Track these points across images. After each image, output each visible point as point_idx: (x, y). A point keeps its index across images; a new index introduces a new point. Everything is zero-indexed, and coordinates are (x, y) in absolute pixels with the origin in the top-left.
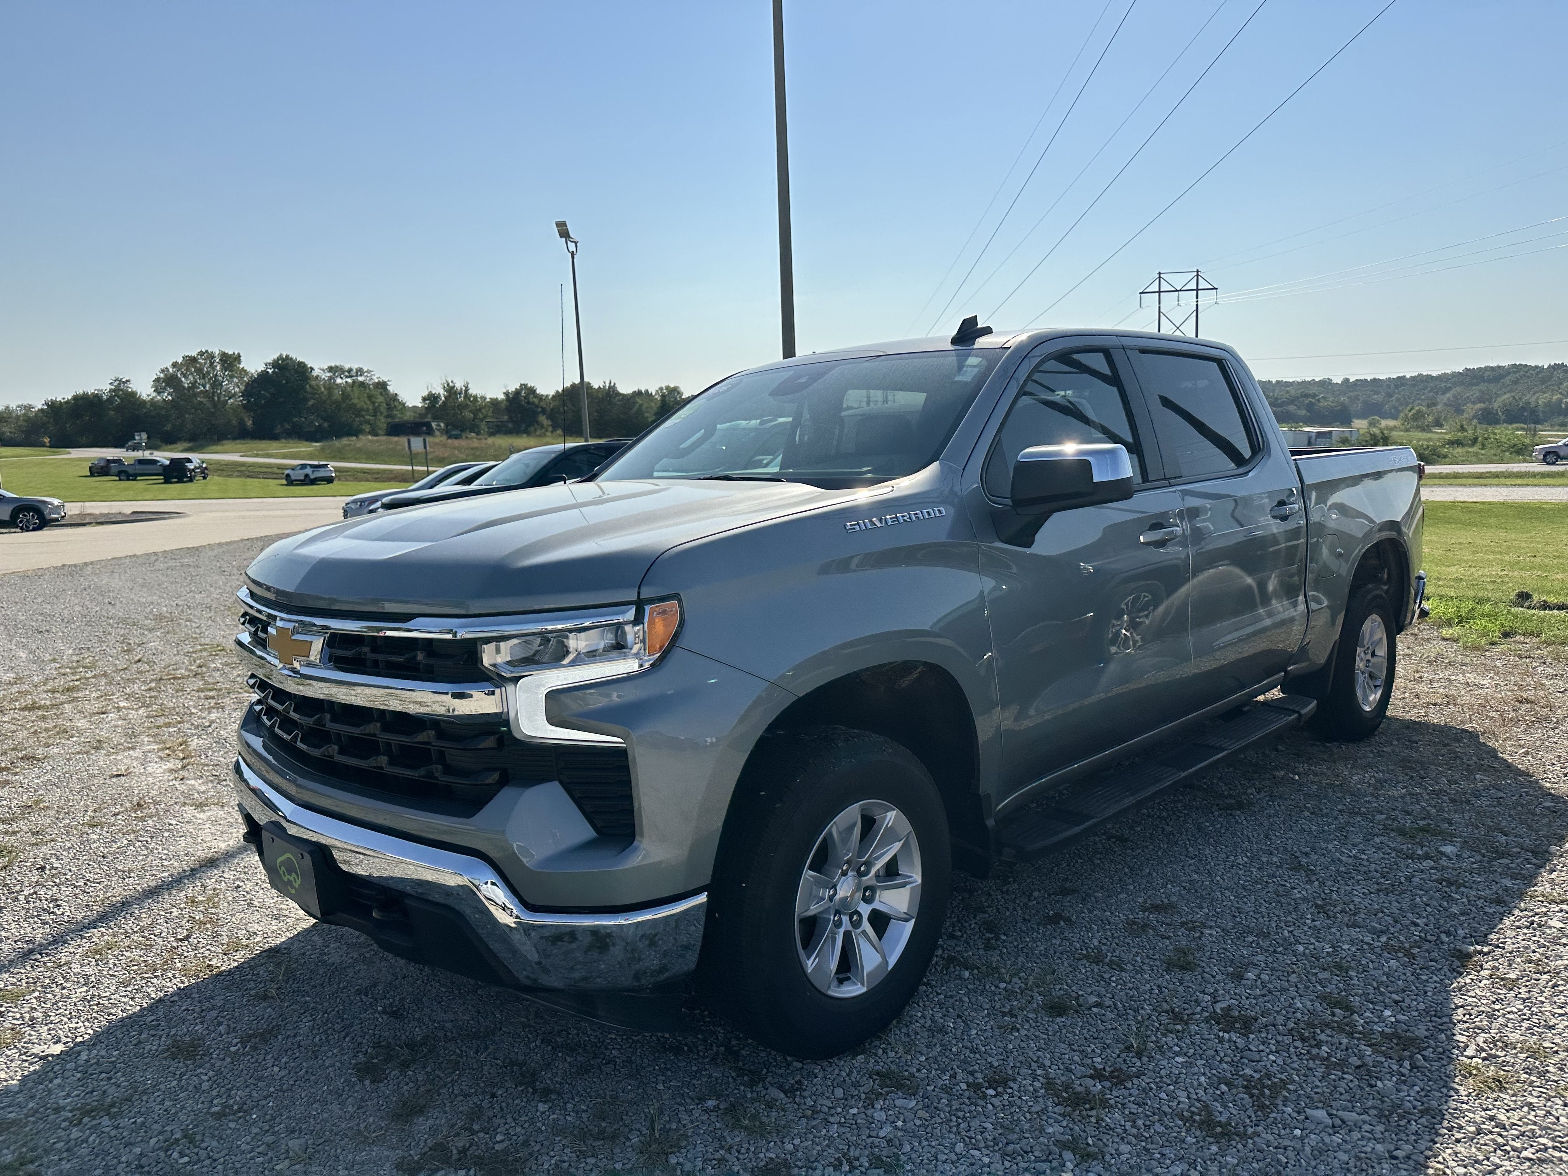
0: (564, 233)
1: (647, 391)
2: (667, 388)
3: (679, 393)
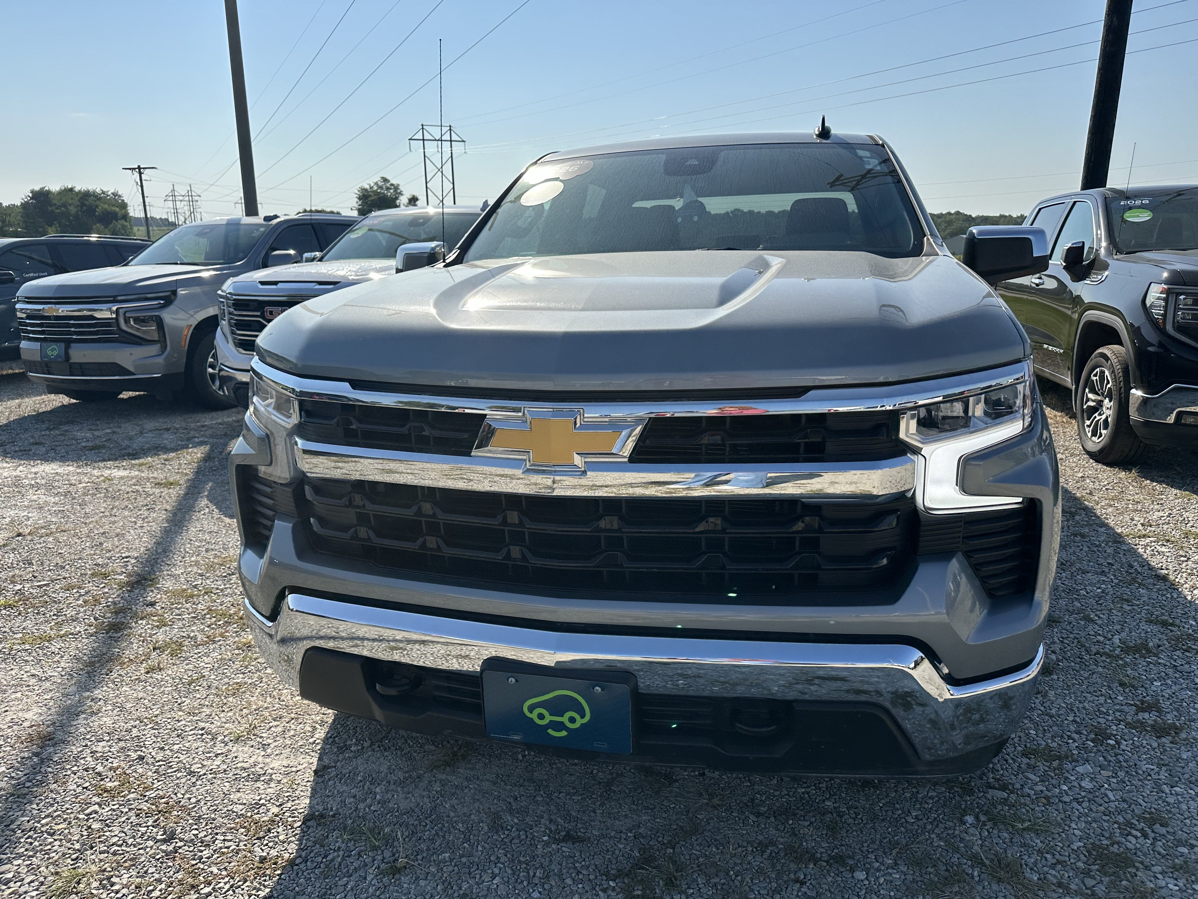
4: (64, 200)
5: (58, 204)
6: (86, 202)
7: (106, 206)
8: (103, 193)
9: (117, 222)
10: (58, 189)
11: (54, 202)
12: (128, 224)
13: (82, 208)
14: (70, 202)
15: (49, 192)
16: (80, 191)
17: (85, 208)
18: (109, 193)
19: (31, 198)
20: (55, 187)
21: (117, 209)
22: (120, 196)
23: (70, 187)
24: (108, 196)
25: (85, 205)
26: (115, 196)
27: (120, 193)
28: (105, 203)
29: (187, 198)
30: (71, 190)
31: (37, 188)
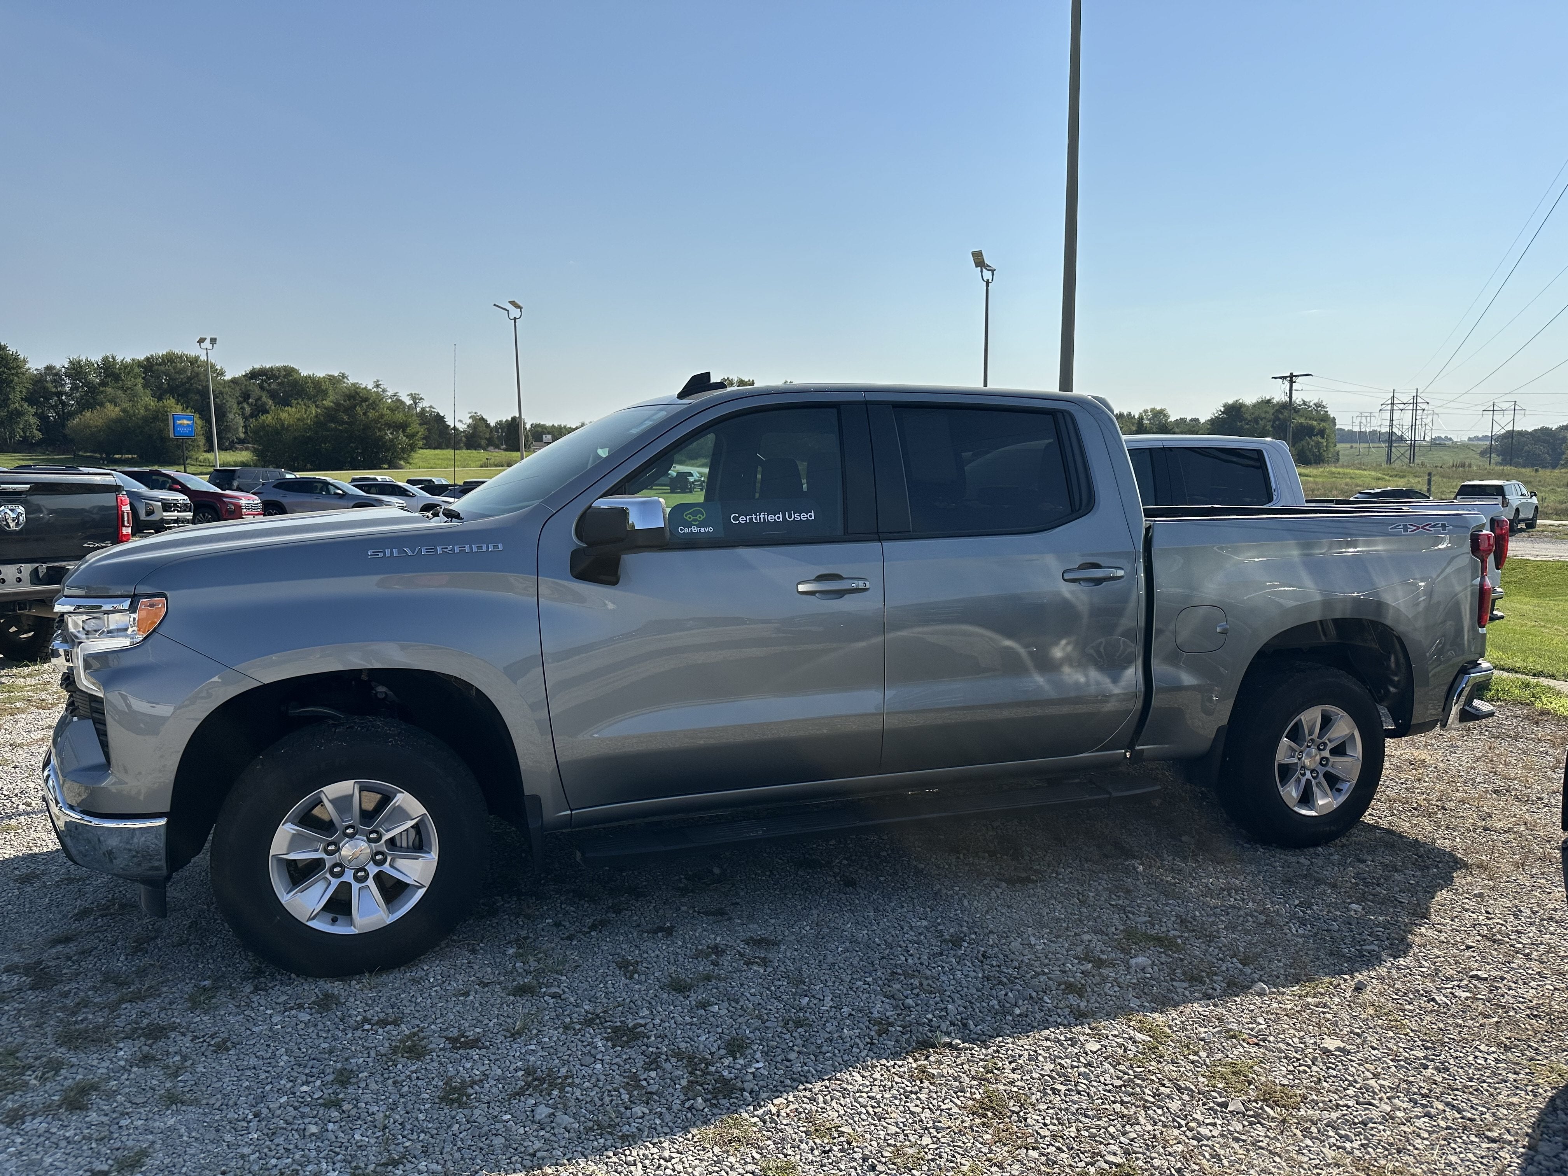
0: (979, 260)
1: (1130, 414)
2: (1153, 410)
3: (1165, 415)
4: (1257, 413)
5: (1249, 418)
6: (1280, 416)
7: (1302, 420)
8: (1304, 403)
9: (1311, 438)
10: (1254, 401)
11: (1246, 416)
12: (1324, 441)
13: (1274, 422)
14: (1263, 415)
15: (1242, 405)
16: (1278, 403)
17: (1277, 423)
18: (1311, 404)
19: (1223, 413)
20: (1249, 399)
21: (1315, 423)
22: (1324, 407)
23: (1268, 398)
24: (1310, 407)
25: (1279, 419)
26: (1318, 407)
27: (1324, 403)
28: (1302, 416)
29: (1411, 407)
30: (1269, 401)
31: (1230, 402)
